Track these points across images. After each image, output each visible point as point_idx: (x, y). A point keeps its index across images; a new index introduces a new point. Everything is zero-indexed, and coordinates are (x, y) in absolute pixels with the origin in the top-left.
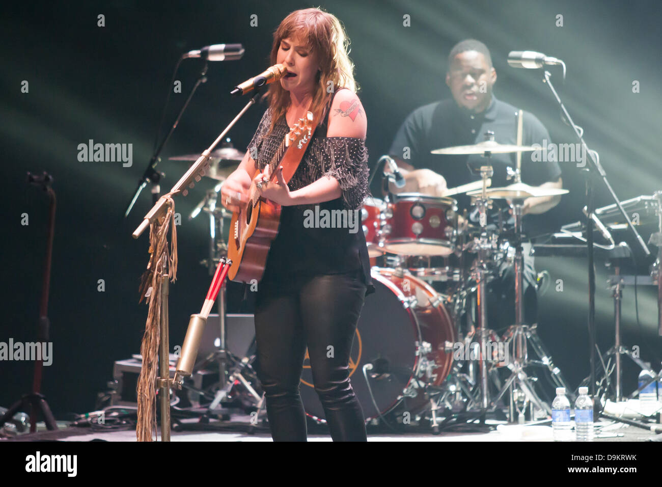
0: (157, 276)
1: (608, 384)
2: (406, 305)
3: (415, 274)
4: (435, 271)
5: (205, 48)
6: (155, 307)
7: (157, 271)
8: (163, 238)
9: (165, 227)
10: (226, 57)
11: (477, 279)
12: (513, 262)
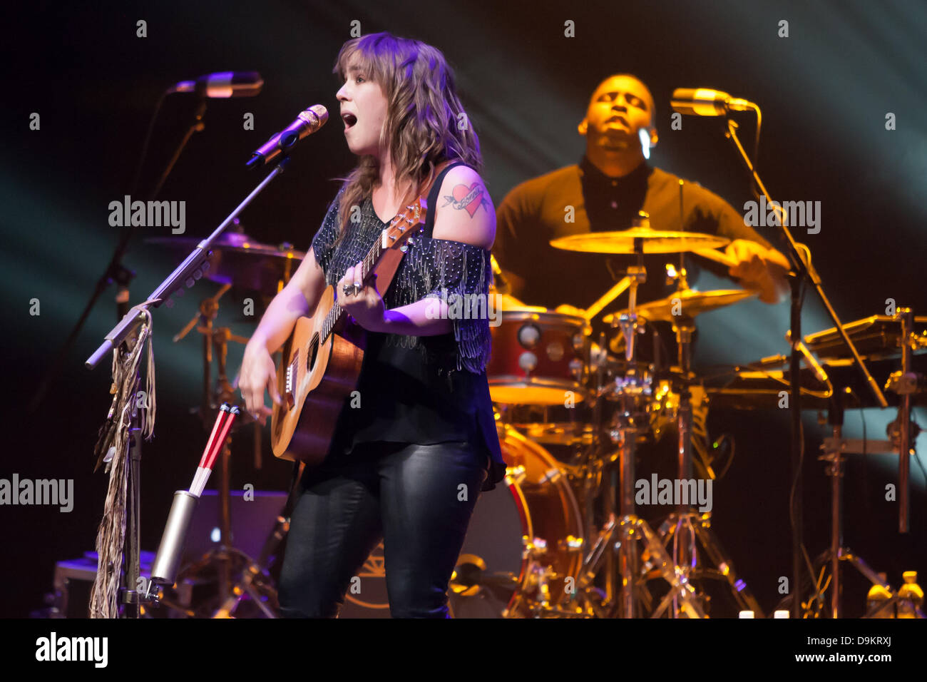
0: (123, 430)
1: (821, 606)
2: (510, 481)
5: (202, 79)
6: (118, 478)
8: (133, 370)
9: (136, 354)
10: (234, 91)
11: (619, 442)
12: (675, 415)
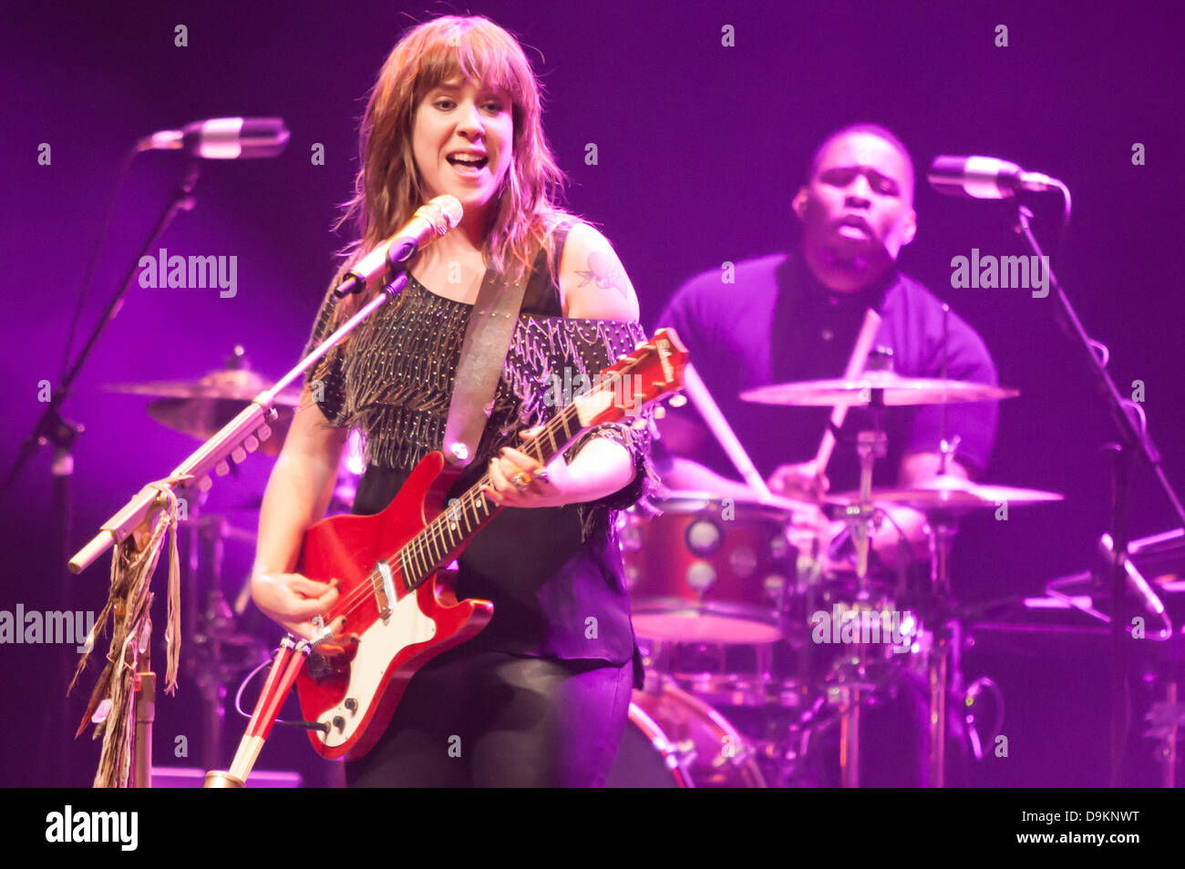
0: (124, 673)
2: (672, 762)
3: (687, 686)
4: (736, 682)
5: (194, 127)
6: (115, 748)
7: (126, 660)
8: (142, 581)
10: (244, 149)
11: (841, 703)
12: (925, 664)
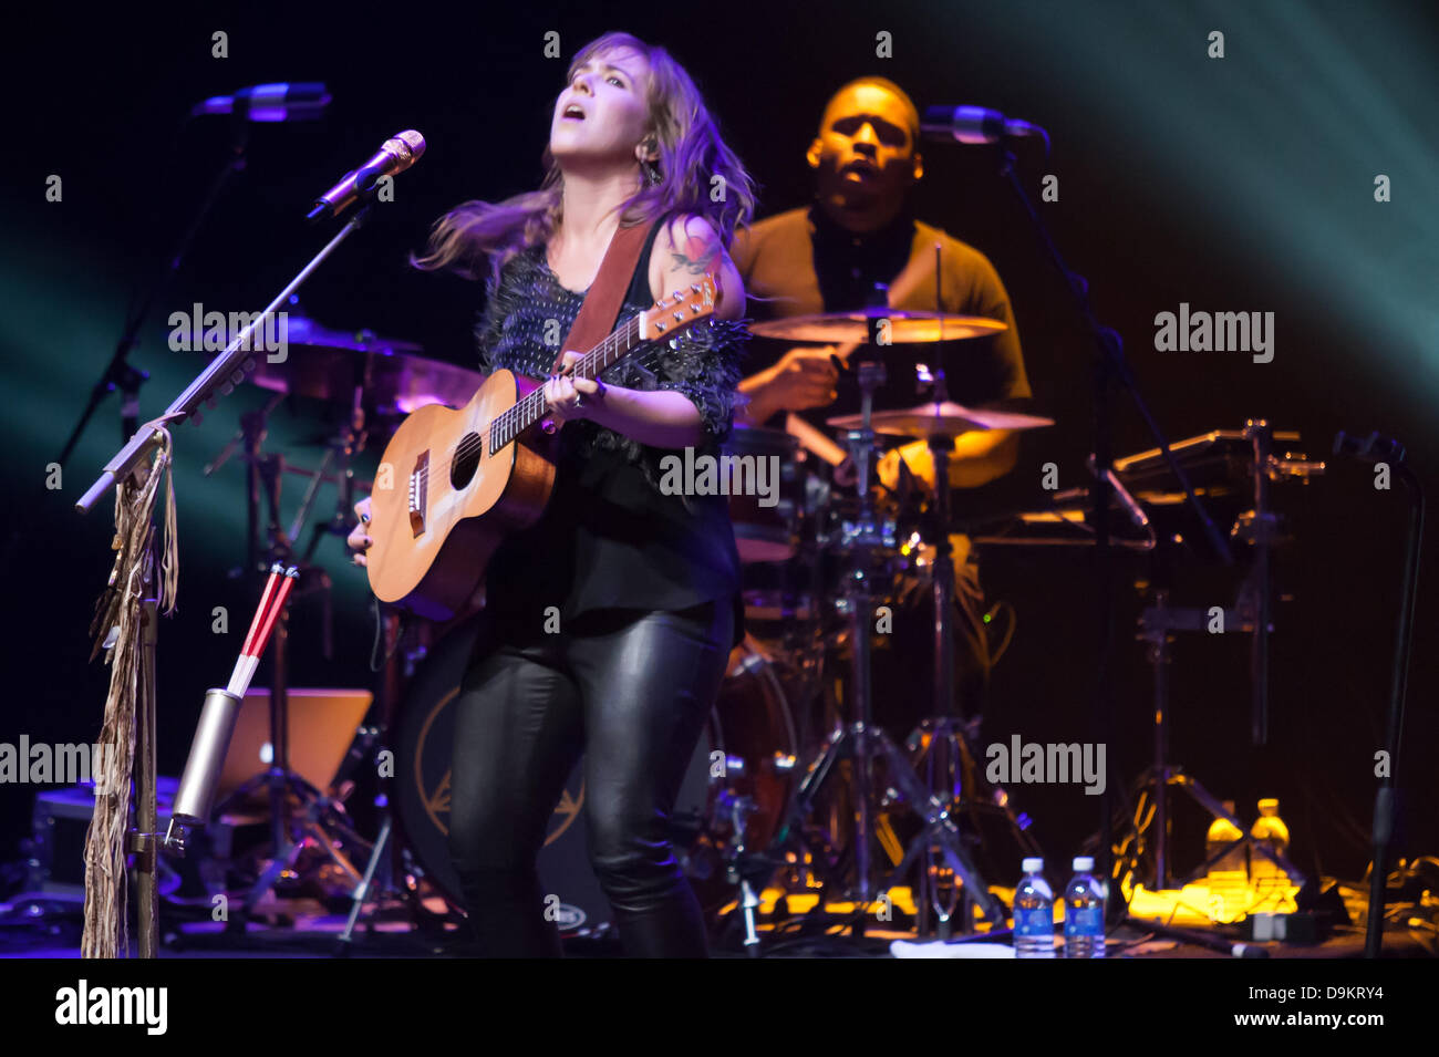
0: (130, 602)
1: (1140, 851)
4: (754, 597)
5: (242, 93)
6: (124, 671)
7: (132, 590)
8: (144, 515)
9: (149, 492)
10: (290, 112)
11: (849, 615)
12: (929, 575)
